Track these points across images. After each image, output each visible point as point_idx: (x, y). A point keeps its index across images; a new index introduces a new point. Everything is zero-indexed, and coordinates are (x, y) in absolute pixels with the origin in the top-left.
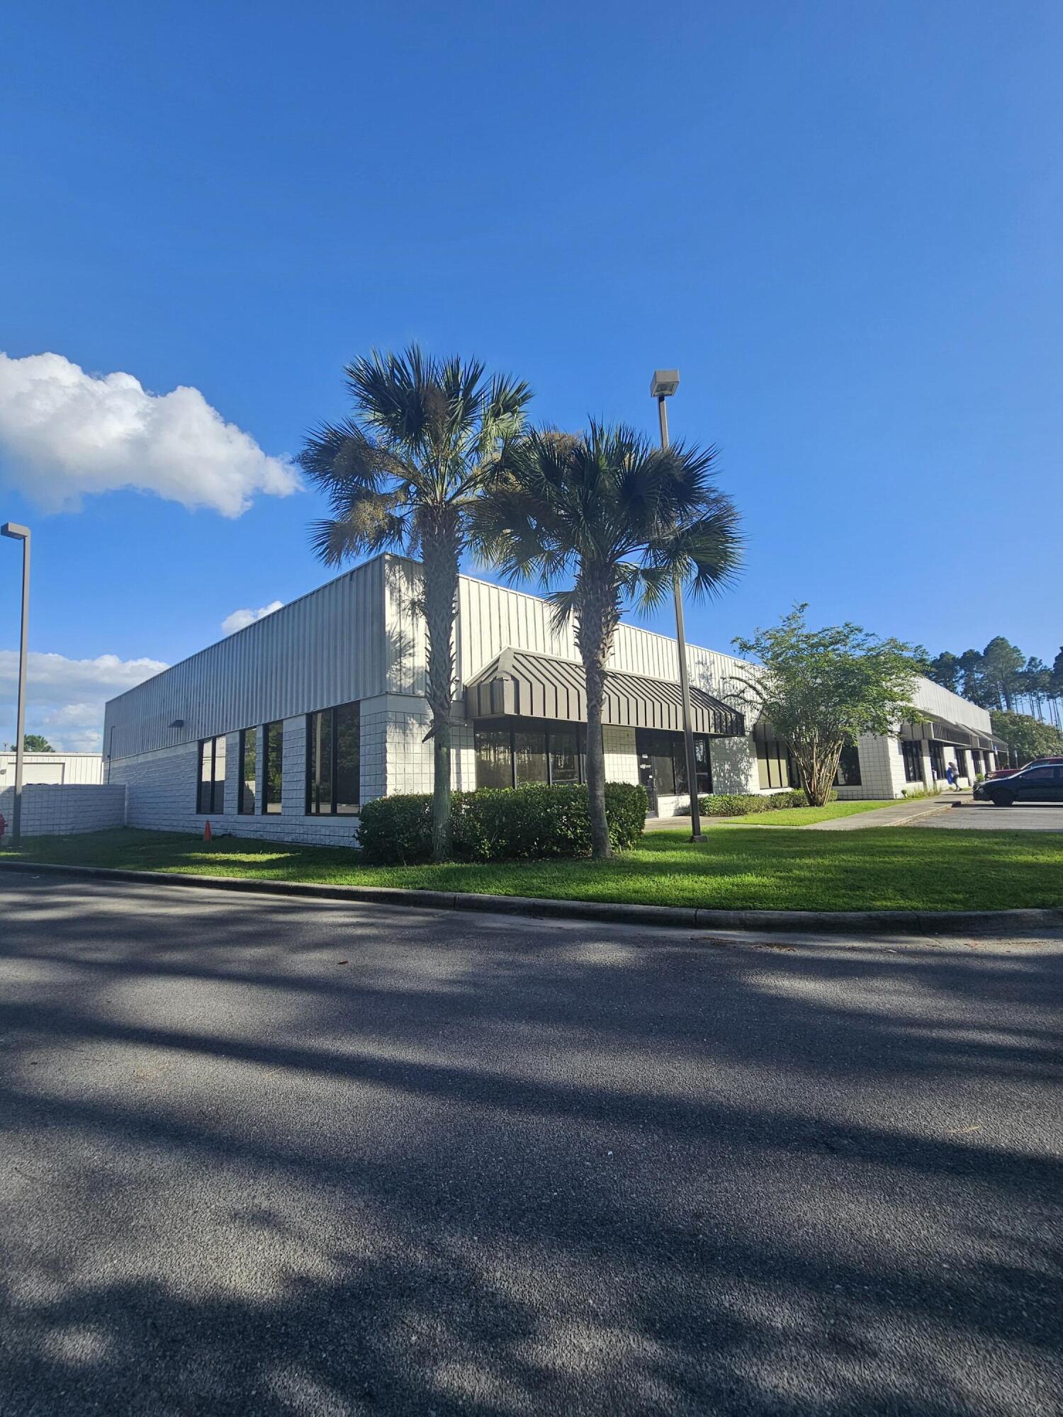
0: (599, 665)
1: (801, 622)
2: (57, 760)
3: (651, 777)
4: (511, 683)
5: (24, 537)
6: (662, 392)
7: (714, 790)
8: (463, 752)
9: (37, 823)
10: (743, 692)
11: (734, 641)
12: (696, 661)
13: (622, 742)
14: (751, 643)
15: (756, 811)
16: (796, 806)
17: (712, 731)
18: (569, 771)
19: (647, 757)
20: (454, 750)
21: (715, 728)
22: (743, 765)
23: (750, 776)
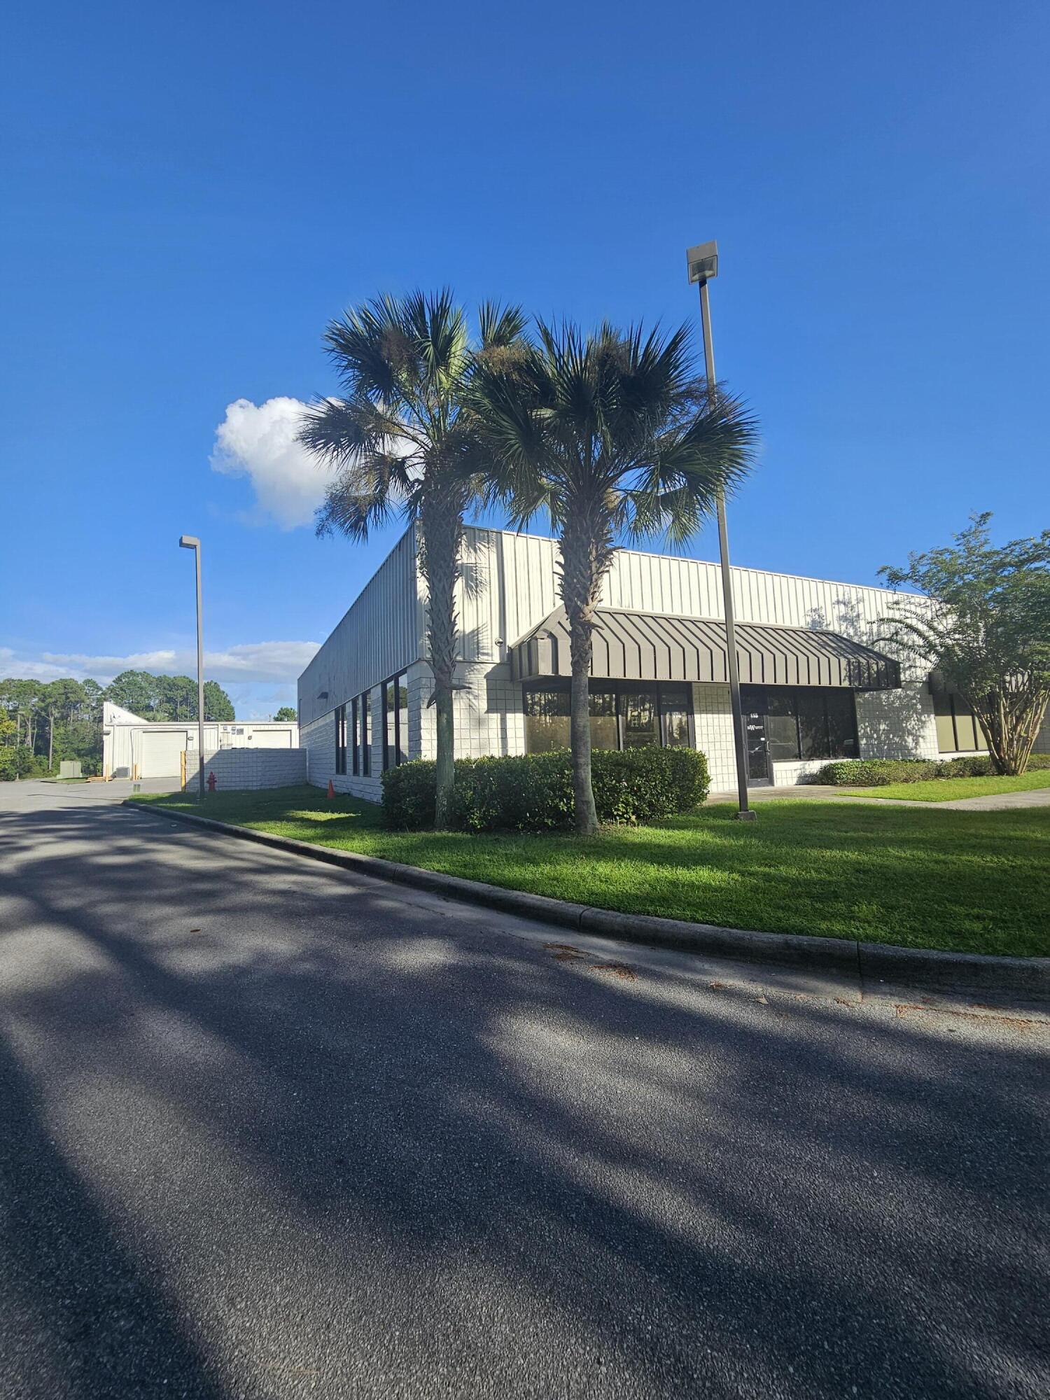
0: (582, 615)
1: (982, 538)
2: (286, 728)
3: (763, 739)
4: (548, 642)
5: (195, 546)
6: (702, 271)
7: (861, 754)
8: (509, 716)
9: (238, 779)
10: (897, 633)
11: (882, 571)
12: (835, 599)
13: (721, 700)
14: (905, 572)
15: (906, 781)
16: (980, 774)
17: (846, 684)
18: (646, 733)
19: (757, 717)
20: (499, 715)
21: (850, 681)
22: (911, 724)
23: (923, 737)
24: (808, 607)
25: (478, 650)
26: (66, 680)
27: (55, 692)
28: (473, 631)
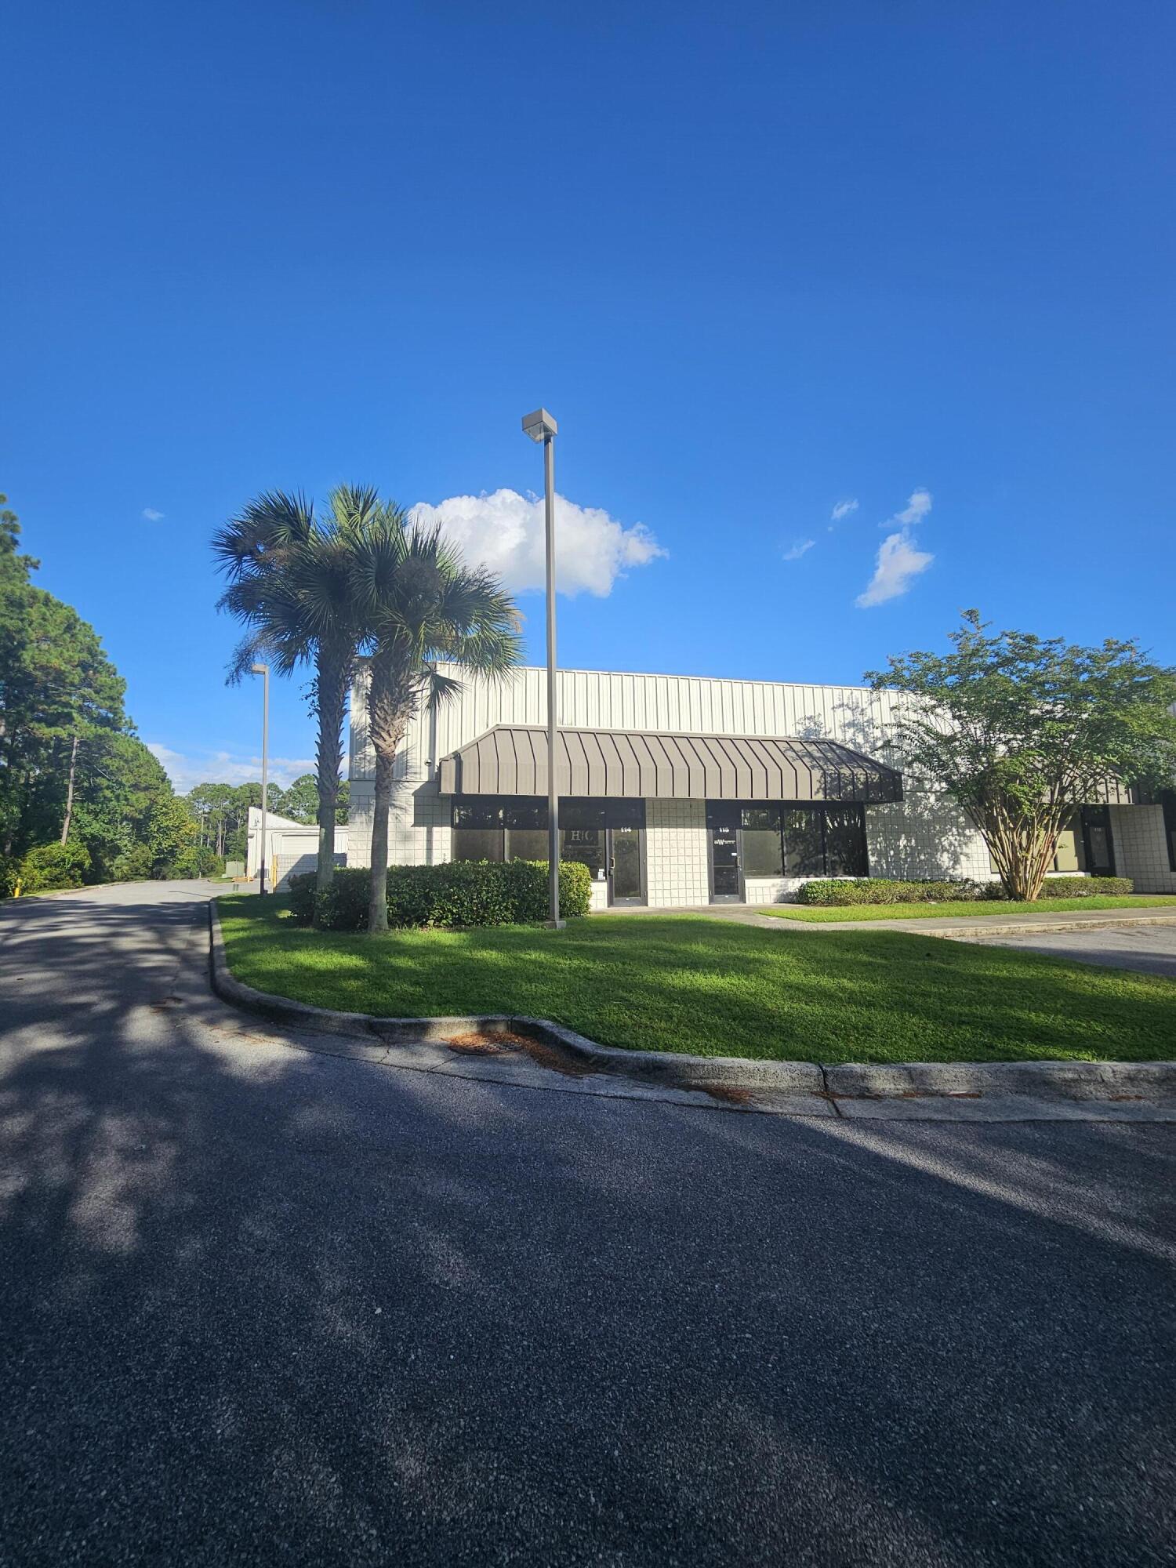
3: (734, 854)
7: (869, 872)
8: (435, 829)
12: (837, 704)
13: (681, 814)
17: (820, 797)
18: (588, 846)
19: (728, 831)
20: (425, 828)
21: (826, 795)
22: (950, 839)
23: (966, 855)
24: (800, 715)
25: (405, 768)
26: (252, 784)
27: (242, 795)
28: (403, 752)
